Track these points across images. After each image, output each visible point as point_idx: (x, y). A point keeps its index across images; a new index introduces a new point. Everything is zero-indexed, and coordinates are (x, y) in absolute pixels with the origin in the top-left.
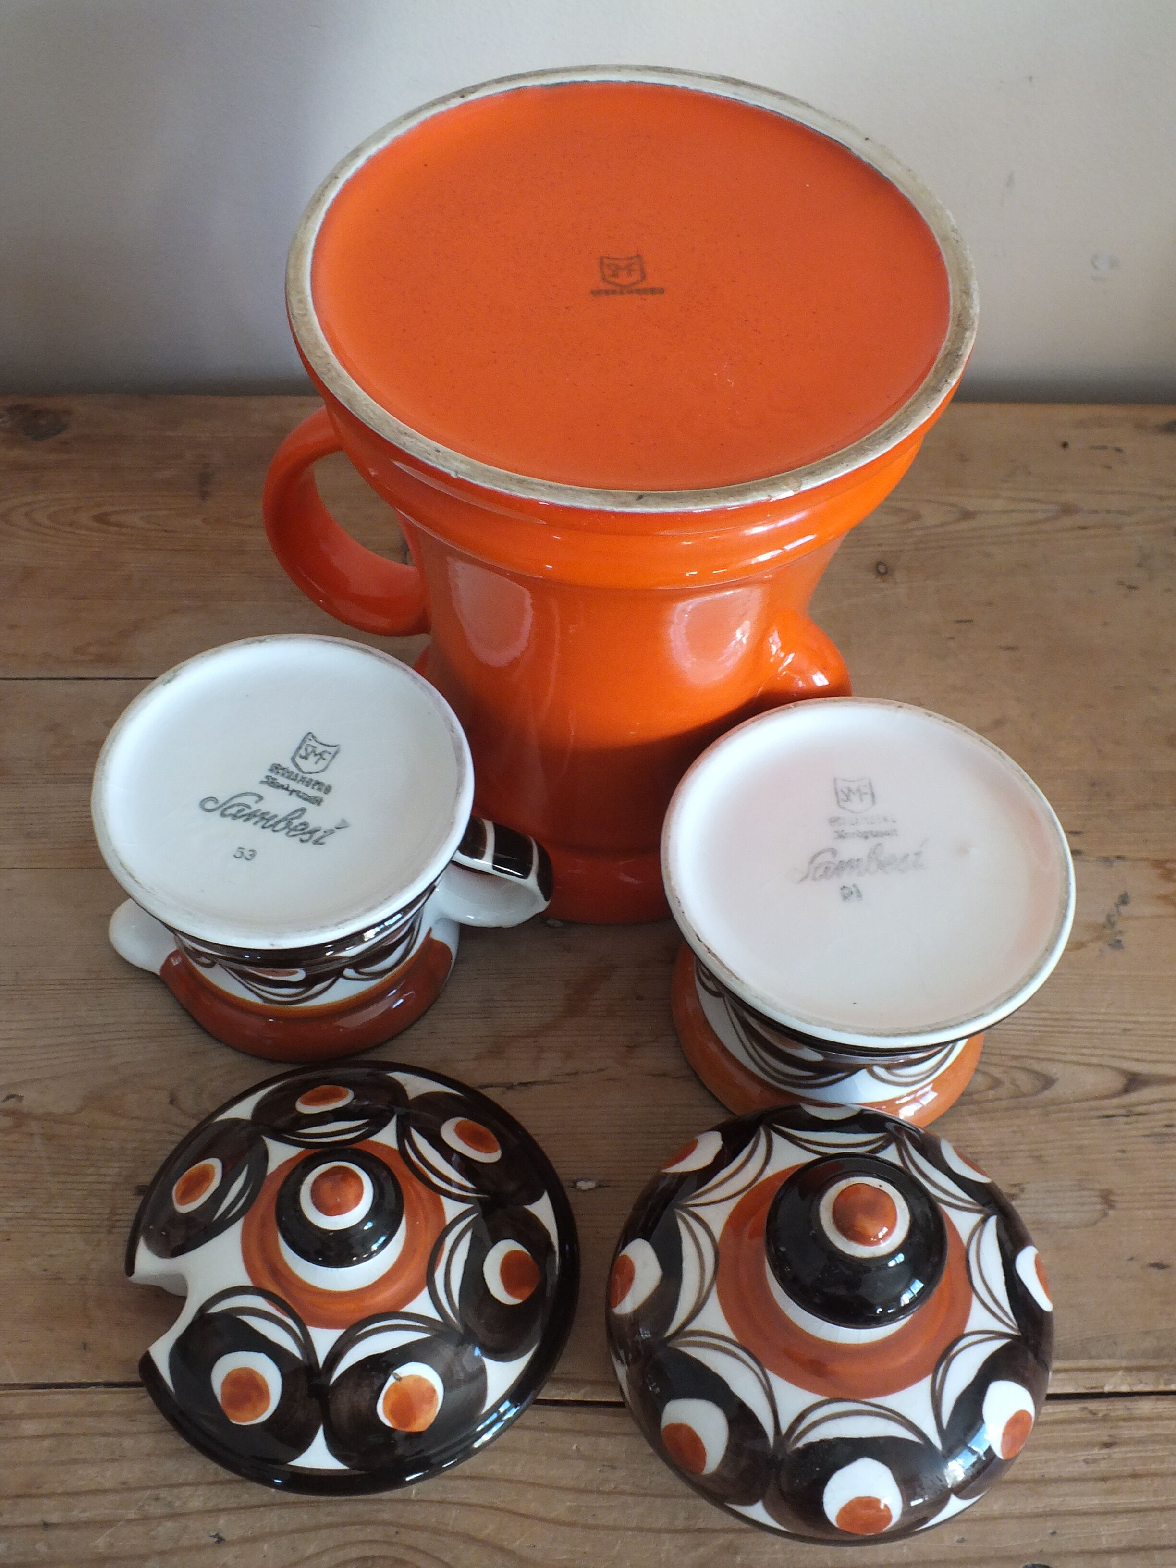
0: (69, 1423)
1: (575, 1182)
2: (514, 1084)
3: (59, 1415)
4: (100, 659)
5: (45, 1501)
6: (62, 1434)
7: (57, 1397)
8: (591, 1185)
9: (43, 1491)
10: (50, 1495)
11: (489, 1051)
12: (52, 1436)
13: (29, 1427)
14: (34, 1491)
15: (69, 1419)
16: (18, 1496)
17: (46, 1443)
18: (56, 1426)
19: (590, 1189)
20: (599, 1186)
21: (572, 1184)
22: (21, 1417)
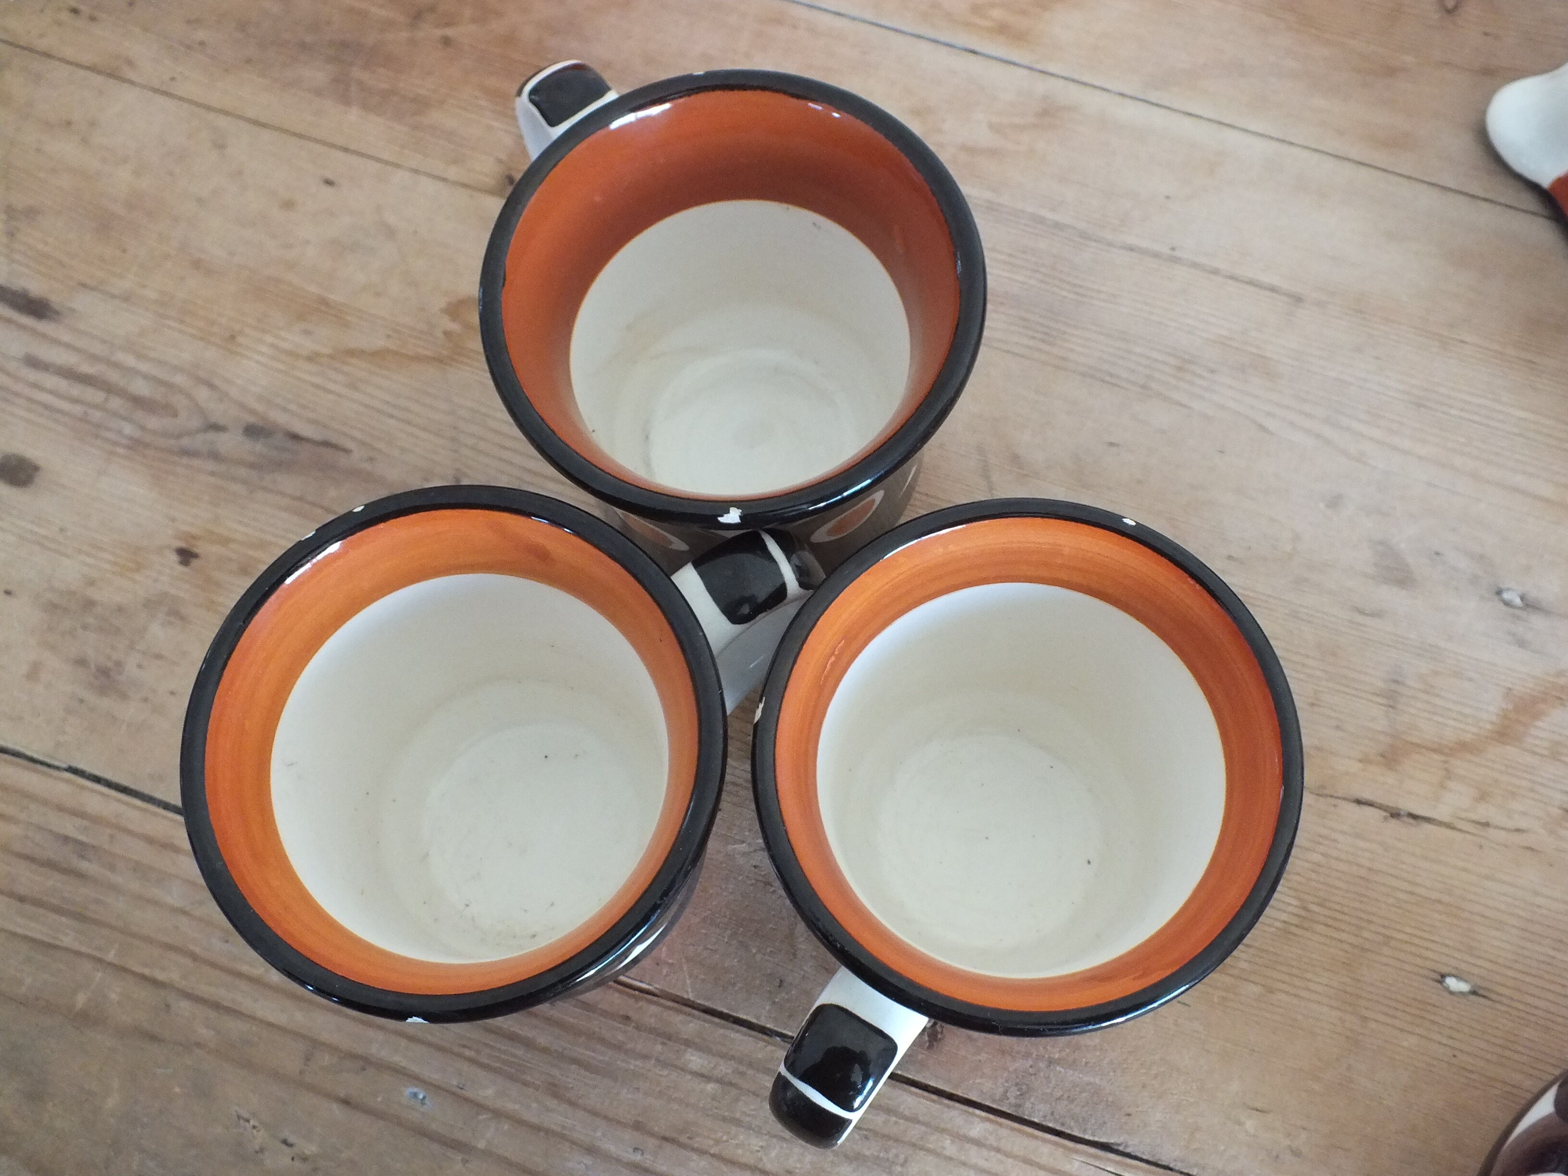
0: (742, 1074)
1: (1443, 976)
2: (1402, 813)
3: (733, 1058)
4: (1003, 30)
5: (695, 1157)
6: (731, 1084)
7: (733, 1035)
8: (1464, 987)
9: (697, 1142)
10: (702, 1152)
11: (1382, 756)
12: (719, 1081)
13: (695, 1060)
14: (683, 1139)
15: (742, 1068)
16: (665, 1139)
17: (710, 1087)
18: (725, 1069)
19: (1461, 993)
20: (1474, 993)
21: (1439, 978)
22: (688, 1043)
